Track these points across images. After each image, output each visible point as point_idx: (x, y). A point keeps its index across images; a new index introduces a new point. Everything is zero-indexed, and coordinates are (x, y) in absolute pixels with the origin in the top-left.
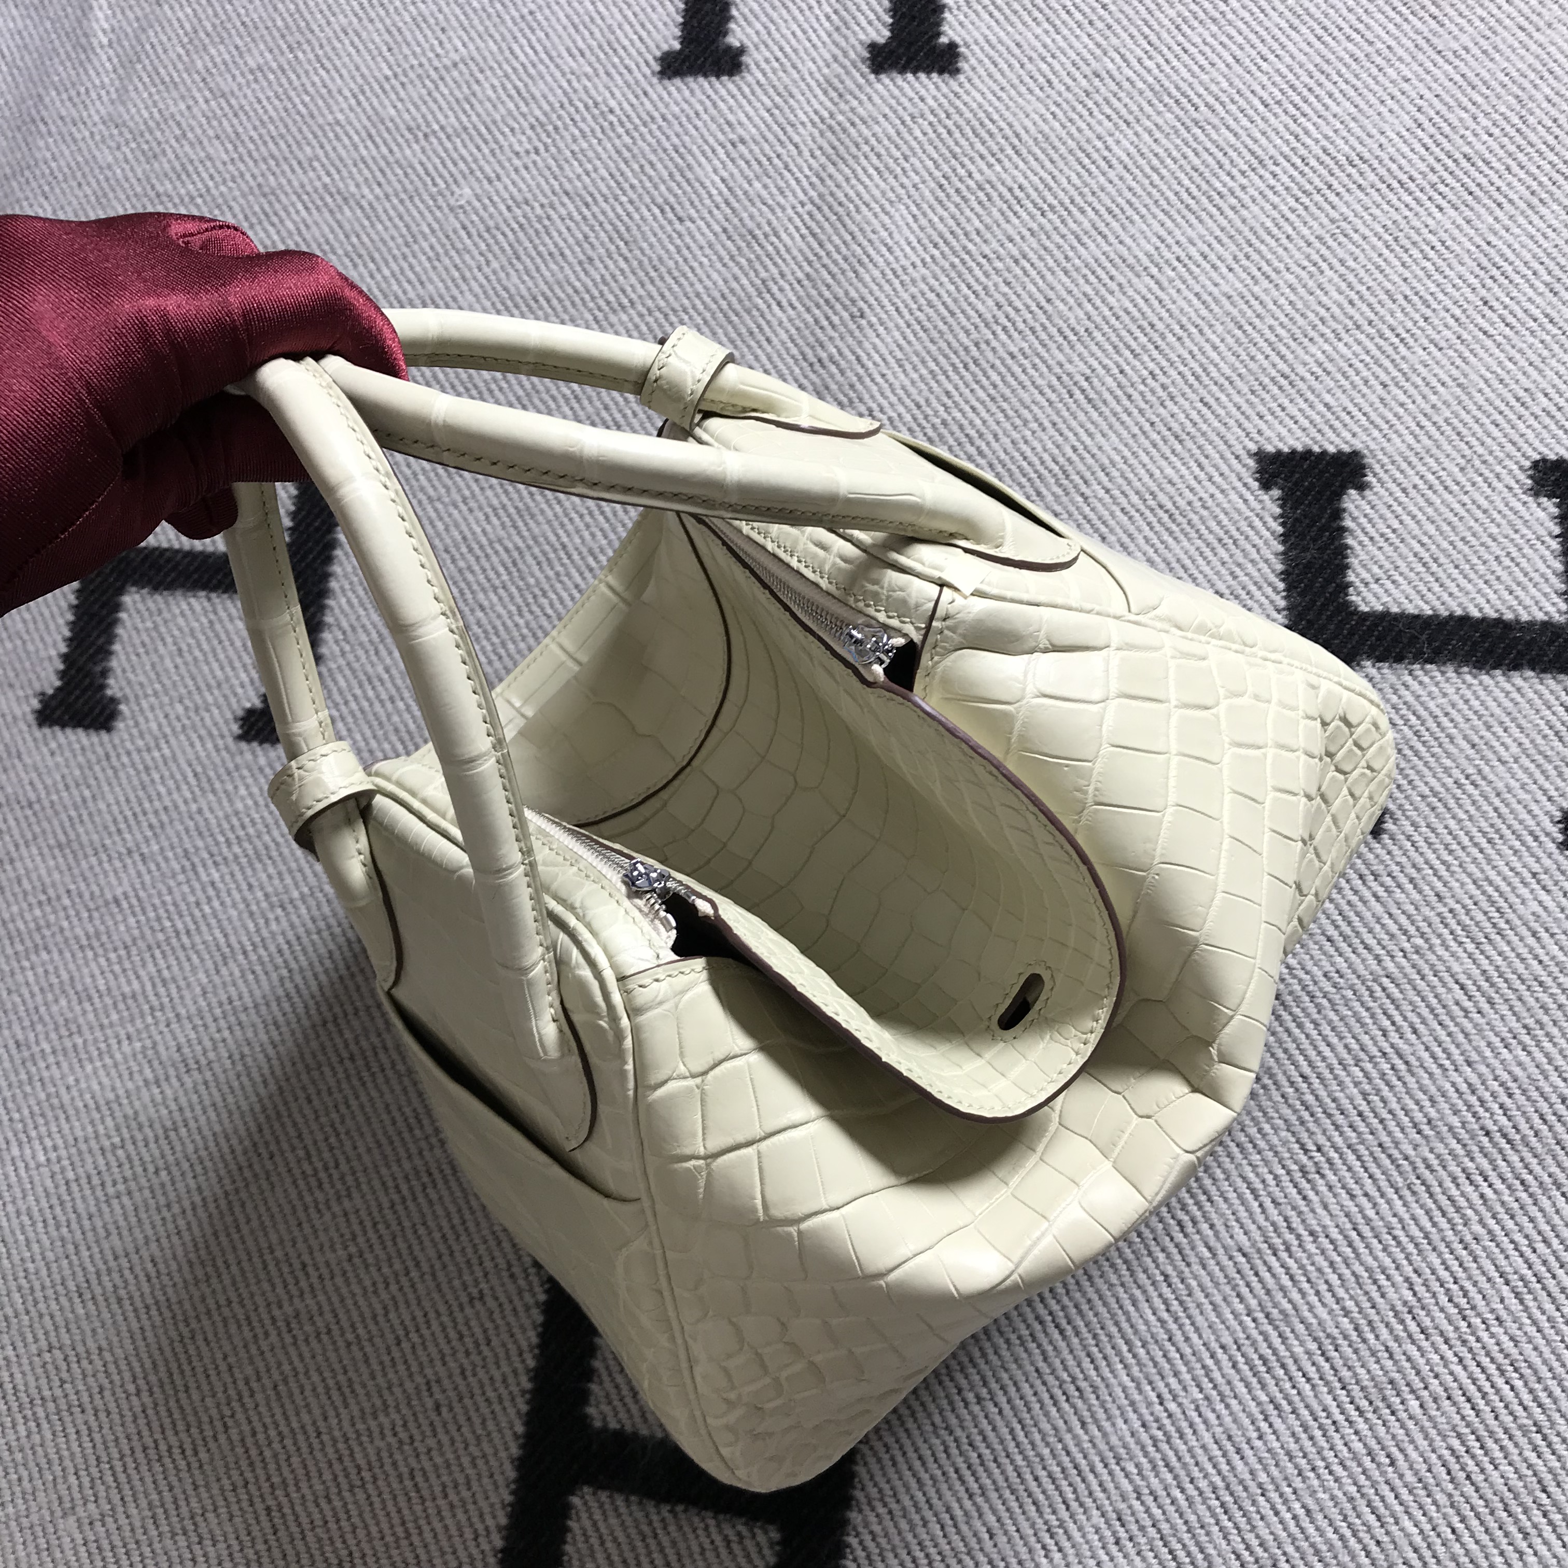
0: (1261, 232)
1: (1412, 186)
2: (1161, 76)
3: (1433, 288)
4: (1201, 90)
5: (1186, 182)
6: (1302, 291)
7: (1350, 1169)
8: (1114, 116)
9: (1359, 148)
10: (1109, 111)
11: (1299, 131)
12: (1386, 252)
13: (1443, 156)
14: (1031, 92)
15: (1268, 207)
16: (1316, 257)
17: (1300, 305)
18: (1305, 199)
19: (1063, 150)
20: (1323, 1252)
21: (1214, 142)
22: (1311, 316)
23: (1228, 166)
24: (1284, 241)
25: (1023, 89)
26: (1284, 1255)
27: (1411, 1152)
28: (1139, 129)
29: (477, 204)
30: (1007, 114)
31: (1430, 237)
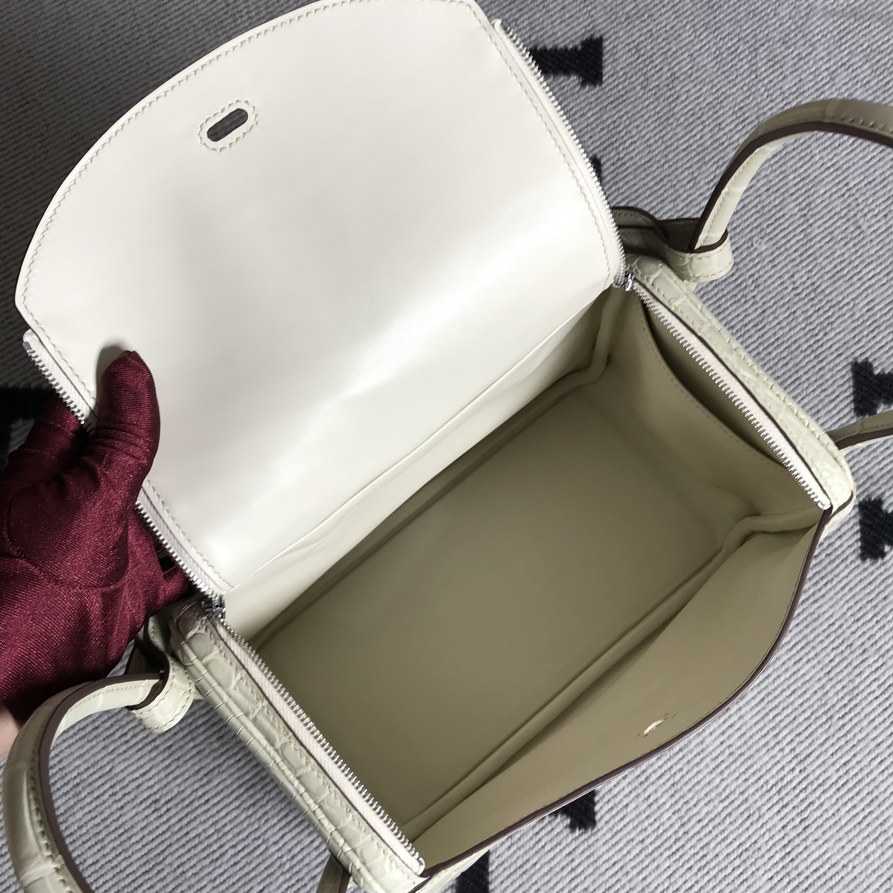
0: (750, 762)
1: (788, 860)
2: (865, 694)
3: (712, 874)
4: (854, 721)
5: (785, 713)
6: (708, 789)
7: (157, 827)
8: (833, 664)
9: (814, 826)
10: (837, 660)
11: (826, 786)
12: (738, 843)
13: (810, 881)
14: (849, 608)
15: (769, 766)
16: (732, 798)
17: (697, 788)
18: (774, 790)
19: (806, 631)
20: (112, 814)
21: (816, 730)
22: (690, 795)
23: (798, 740)
24: (743, 777)
25: (851, 603)
26: (110, 792)
27: (167, 862)
28: (824, 681)
29: (755, 255)
30: (832, 593)
31: (750, 872)
